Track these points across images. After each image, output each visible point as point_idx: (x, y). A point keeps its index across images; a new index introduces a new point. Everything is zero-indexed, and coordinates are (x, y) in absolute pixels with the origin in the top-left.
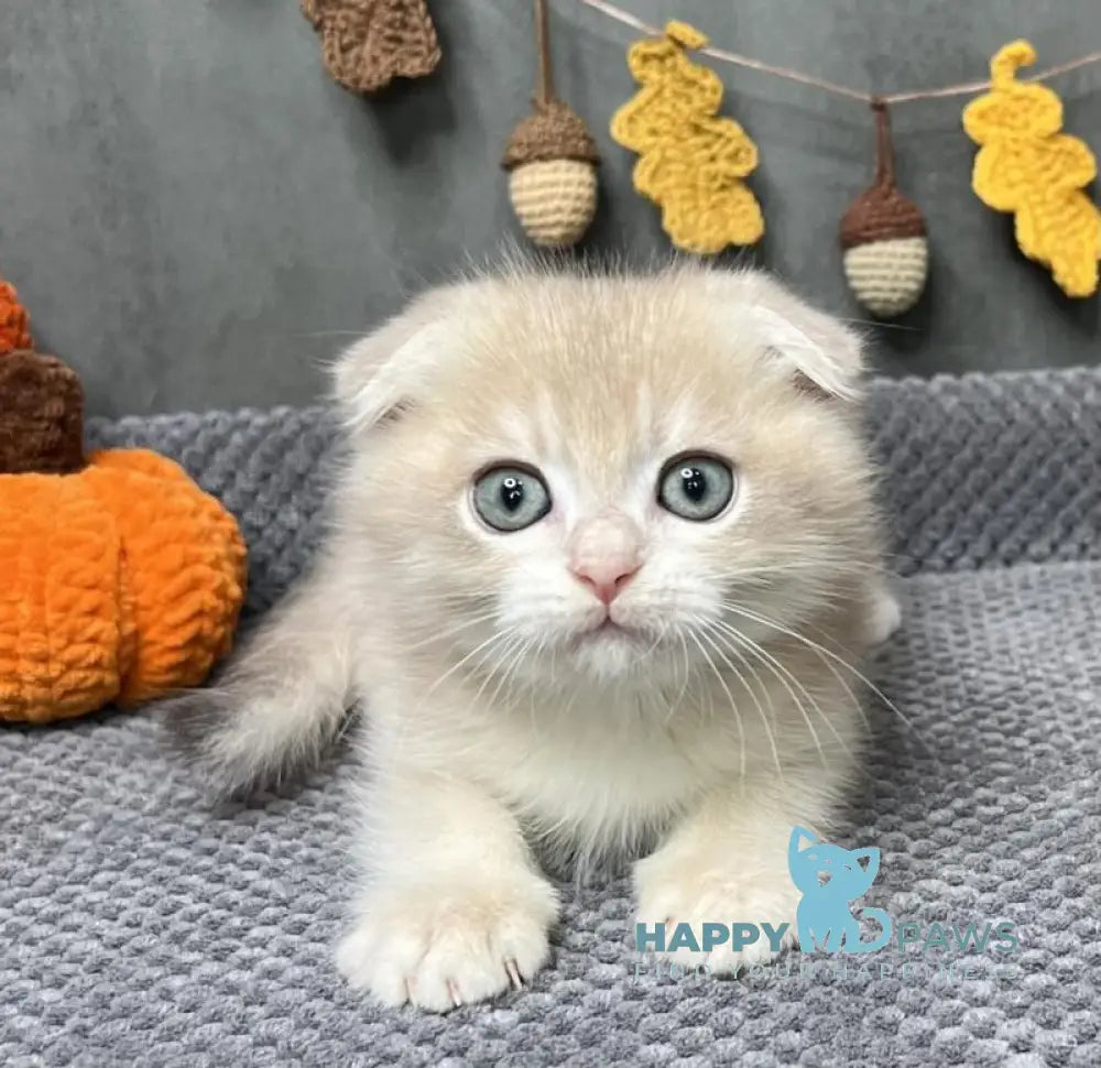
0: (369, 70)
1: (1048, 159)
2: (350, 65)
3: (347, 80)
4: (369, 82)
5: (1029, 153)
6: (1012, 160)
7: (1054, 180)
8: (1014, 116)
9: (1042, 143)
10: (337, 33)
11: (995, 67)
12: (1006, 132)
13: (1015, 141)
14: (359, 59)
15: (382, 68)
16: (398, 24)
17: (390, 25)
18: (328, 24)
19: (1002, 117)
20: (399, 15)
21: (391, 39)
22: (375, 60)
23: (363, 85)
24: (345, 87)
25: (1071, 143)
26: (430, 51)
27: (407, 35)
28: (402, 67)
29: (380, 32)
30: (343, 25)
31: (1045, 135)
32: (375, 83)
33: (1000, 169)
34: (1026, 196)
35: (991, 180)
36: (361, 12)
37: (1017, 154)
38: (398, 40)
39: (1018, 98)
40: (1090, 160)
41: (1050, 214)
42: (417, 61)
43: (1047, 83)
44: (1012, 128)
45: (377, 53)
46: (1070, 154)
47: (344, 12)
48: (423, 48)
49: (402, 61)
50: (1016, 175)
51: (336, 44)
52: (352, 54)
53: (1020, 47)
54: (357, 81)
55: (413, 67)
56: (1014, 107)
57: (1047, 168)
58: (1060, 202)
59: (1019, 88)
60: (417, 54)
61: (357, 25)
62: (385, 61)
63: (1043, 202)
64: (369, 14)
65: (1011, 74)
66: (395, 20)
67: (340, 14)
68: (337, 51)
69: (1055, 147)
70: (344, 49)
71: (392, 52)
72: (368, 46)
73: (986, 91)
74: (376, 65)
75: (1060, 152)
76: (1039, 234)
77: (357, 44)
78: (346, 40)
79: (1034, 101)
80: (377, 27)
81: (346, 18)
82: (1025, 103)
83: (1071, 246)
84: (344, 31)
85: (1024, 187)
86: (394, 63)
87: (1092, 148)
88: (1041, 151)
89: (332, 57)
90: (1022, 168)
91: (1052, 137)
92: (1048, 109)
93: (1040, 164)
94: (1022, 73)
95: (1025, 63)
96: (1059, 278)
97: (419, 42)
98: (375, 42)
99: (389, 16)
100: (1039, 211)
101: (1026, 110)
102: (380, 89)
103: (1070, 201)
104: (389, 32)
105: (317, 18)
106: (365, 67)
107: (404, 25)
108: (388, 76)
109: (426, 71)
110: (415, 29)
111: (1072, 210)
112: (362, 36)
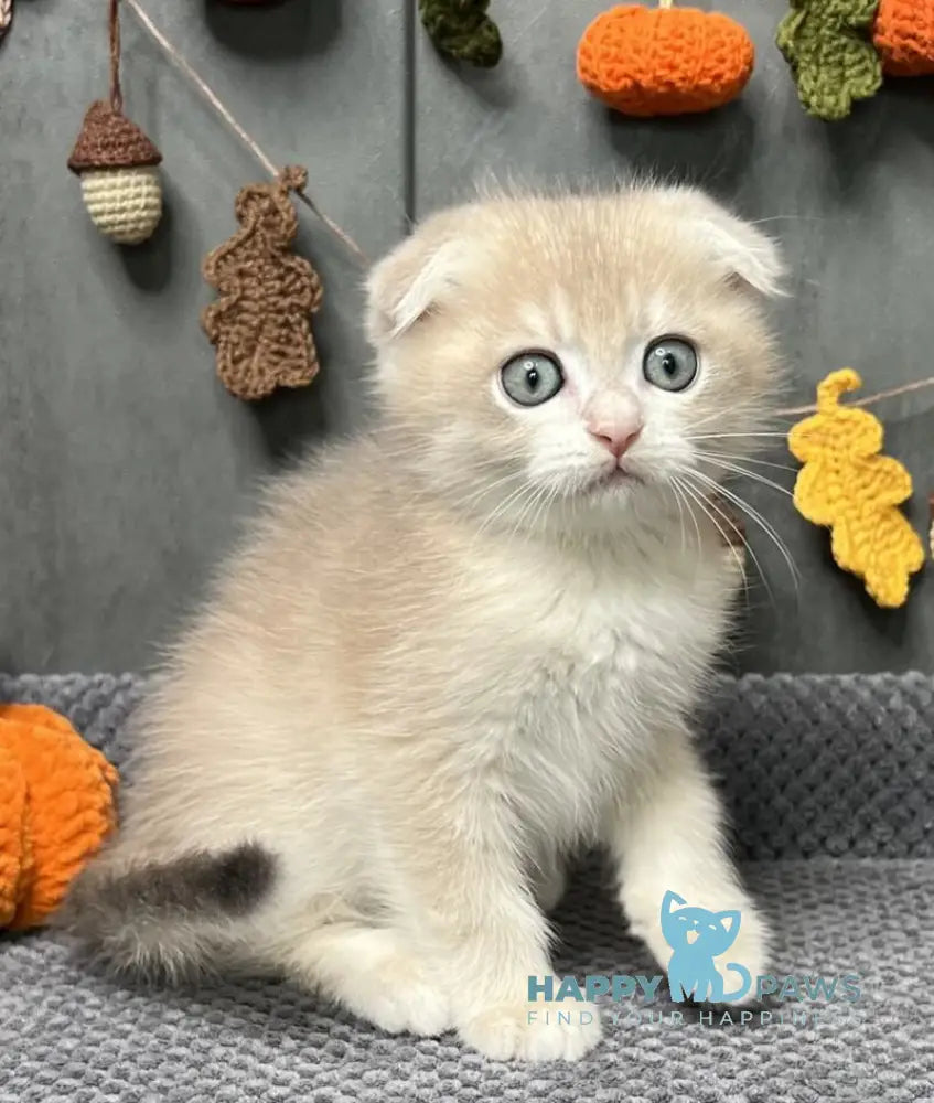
0: (256, 380)
1: (867, 477)
2: (240, 375)
3: (237, 389)
4: (255, 391)
5: (848, 471)
6: (832, 477)
7: (871, 498)
8: (836, 436)
9: (860, 462)
10: (230, 346)
11: (821, 392)
12: (829, 452)
13: (836, 460)
14: (248, 369)
15: (267, 378)
16: (283, 340)
17: (277, 340)
18: (223, 338)
19: (824, 438)
20: (284, 332)
21: (277, 353)
22: (261, 372)
23: (250, 394)
24: (234, 395)
25: (889, 463)
26: (310, 365)
27: (290, 350)
28: (285, 378)
29: (268, 346)
30: (235, 339)
31: (865, 454)
32: (261, 392)
33: (820, 485)
34: (842, 512)
35: (810, 495)
36: (252, 328)
37: (837, 472)
38: (282, 354)
39: (842, 421)
40: (908, 479)
41: (864, 529)
42: (298, 374)
43: (868, 408)
44: (834, 448)
45: (264, 365)
46: (888, 473)
47: (237, 327)
48: (304, 362)
49: (284, 372)
50: (835, 491)
51: (229, 356)
52: (242, 366)
53: (846, 374)
54: (245, 390)
55: (295, 379)
56: (838, 428)
57: (865, 486)
58: (876, 518)
59: (843, 412)
60: (299, 367)
61: (248, 339)
62: (270, 373)
63: (859, 518)
64: (260, 329)
65: (835, 399)
66: (280, 336)
67: (233, 329)
68: (229, 364)
69: (874, 467)
70: (236, 361)
71: (276, 364)
72: (256, 358)
73: (812, 414)
74: (261, 376)
75: (878, 471)
76: (854, 548)
77: (247, 357)
78: (237, 353)
79: (857, 423)
80: (265, 341)
81: (239, 333)
82: (848, 425)
83: (883, 559)
84: (236, 345)
85: (843, 503)
86: (277, 374)
87: (909, 468)
88: (861, 470)
89: (225, 368)
90: (841, 485)
91: (871, 458)
92: (869, 432)
93: (859, 482)
94: (845, 398)
95: (849, 389)
96: (870, 590)
97: (300, 356)
98: (263, 354)
99: (275, 333)
100: (855, 525)
101: (848, 432)
102: (265, 398)
103: (885, 517)
104: (275, 347)
105: (214, 332)
106: (252, 377)
107: (289, 341)
108: (271, 386)
109: (306, 382)
110: (298, 345)
111: (885, 525)
112: (252, 349)
